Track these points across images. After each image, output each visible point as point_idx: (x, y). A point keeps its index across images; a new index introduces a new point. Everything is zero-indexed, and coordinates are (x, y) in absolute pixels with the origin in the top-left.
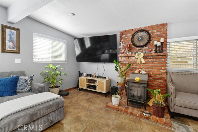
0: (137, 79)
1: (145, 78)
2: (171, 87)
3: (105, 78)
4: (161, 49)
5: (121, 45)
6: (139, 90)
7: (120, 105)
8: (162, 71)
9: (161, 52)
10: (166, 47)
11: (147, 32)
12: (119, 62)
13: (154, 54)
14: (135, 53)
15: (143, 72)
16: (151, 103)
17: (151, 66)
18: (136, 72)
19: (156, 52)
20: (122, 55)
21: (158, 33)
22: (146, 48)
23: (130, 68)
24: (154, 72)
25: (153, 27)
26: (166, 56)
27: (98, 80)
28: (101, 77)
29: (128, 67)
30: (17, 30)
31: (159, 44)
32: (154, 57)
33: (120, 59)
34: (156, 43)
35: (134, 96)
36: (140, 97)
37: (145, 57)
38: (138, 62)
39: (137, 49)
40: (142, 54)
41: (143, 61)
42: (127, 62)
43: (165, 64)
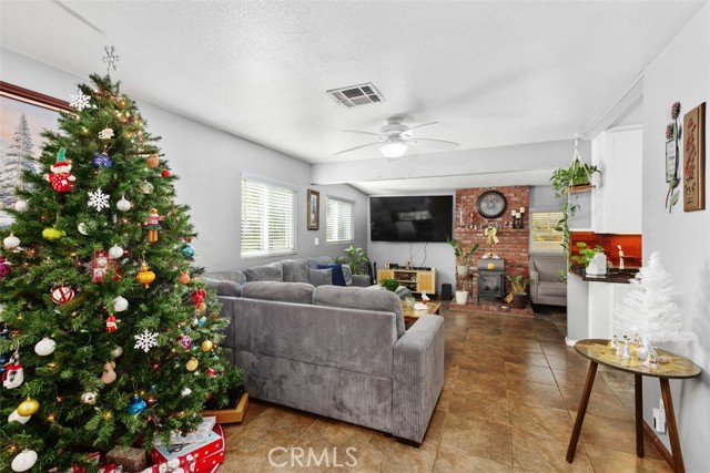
0: (490, 266)
1: (501, 265)
2: (533, 275)
3: (429, 269)
4: (521, 224)
5: (459, 214)
6: (494, 279)
7: (467, 303)
8: (522, 254)
9: (522, 227)
10: (528, 219)
11: (501, 195)
12: (456, 241)
13: (513, 230)
14: (484, 227)
15: (496, 257)
16: (509, 299)
17: (506, 247)
18: (485, 257)
19: (514, 227)
20: (463, 230)
21: (516, 199)
22: (499, 219)
23: (477, 249)
24: (510, 256)
25: (509, 189)
26: (527, 233)
27: (419, 273)
28: (421, 269)
29: (474, 249)
30: (317, 194)
31: (518, 216)
32: (512, 234)
33: (456, 236)
34: (513, 213)
35: (488, 289)
36: (497, 289)
37: (498, 234)
38: (489, 241)
39: (487, 220)
40: (495, 230)
41: (496, 240)
42: (469, 242)
43: (526, 244)
